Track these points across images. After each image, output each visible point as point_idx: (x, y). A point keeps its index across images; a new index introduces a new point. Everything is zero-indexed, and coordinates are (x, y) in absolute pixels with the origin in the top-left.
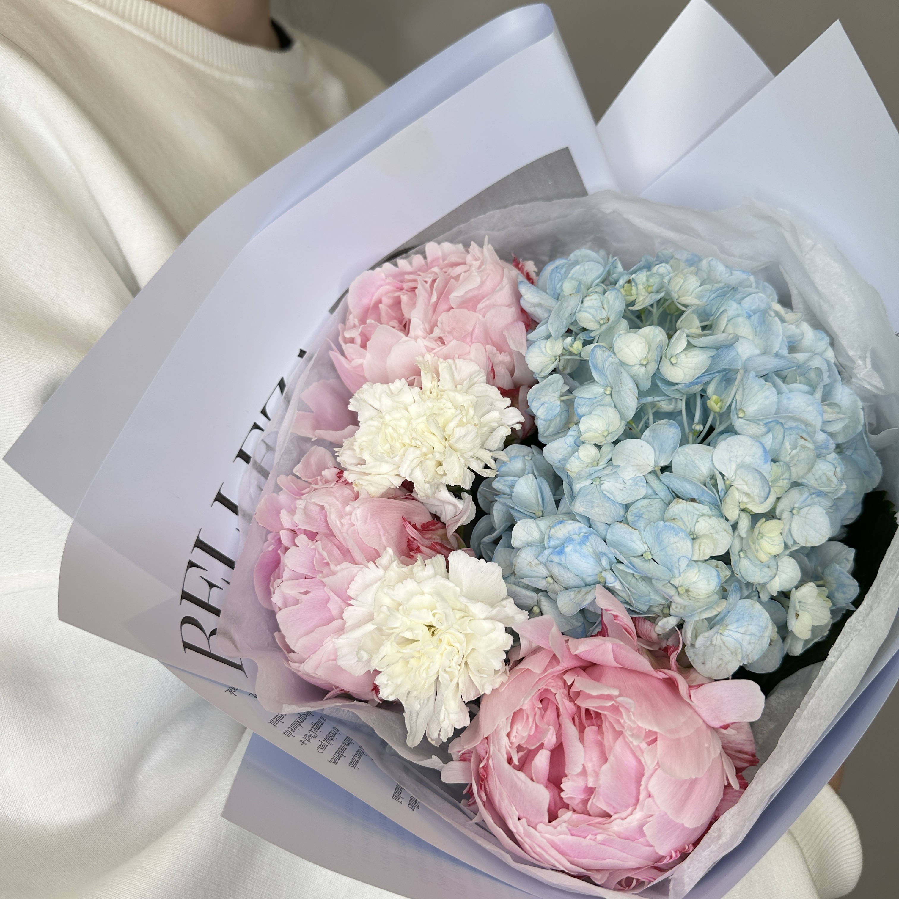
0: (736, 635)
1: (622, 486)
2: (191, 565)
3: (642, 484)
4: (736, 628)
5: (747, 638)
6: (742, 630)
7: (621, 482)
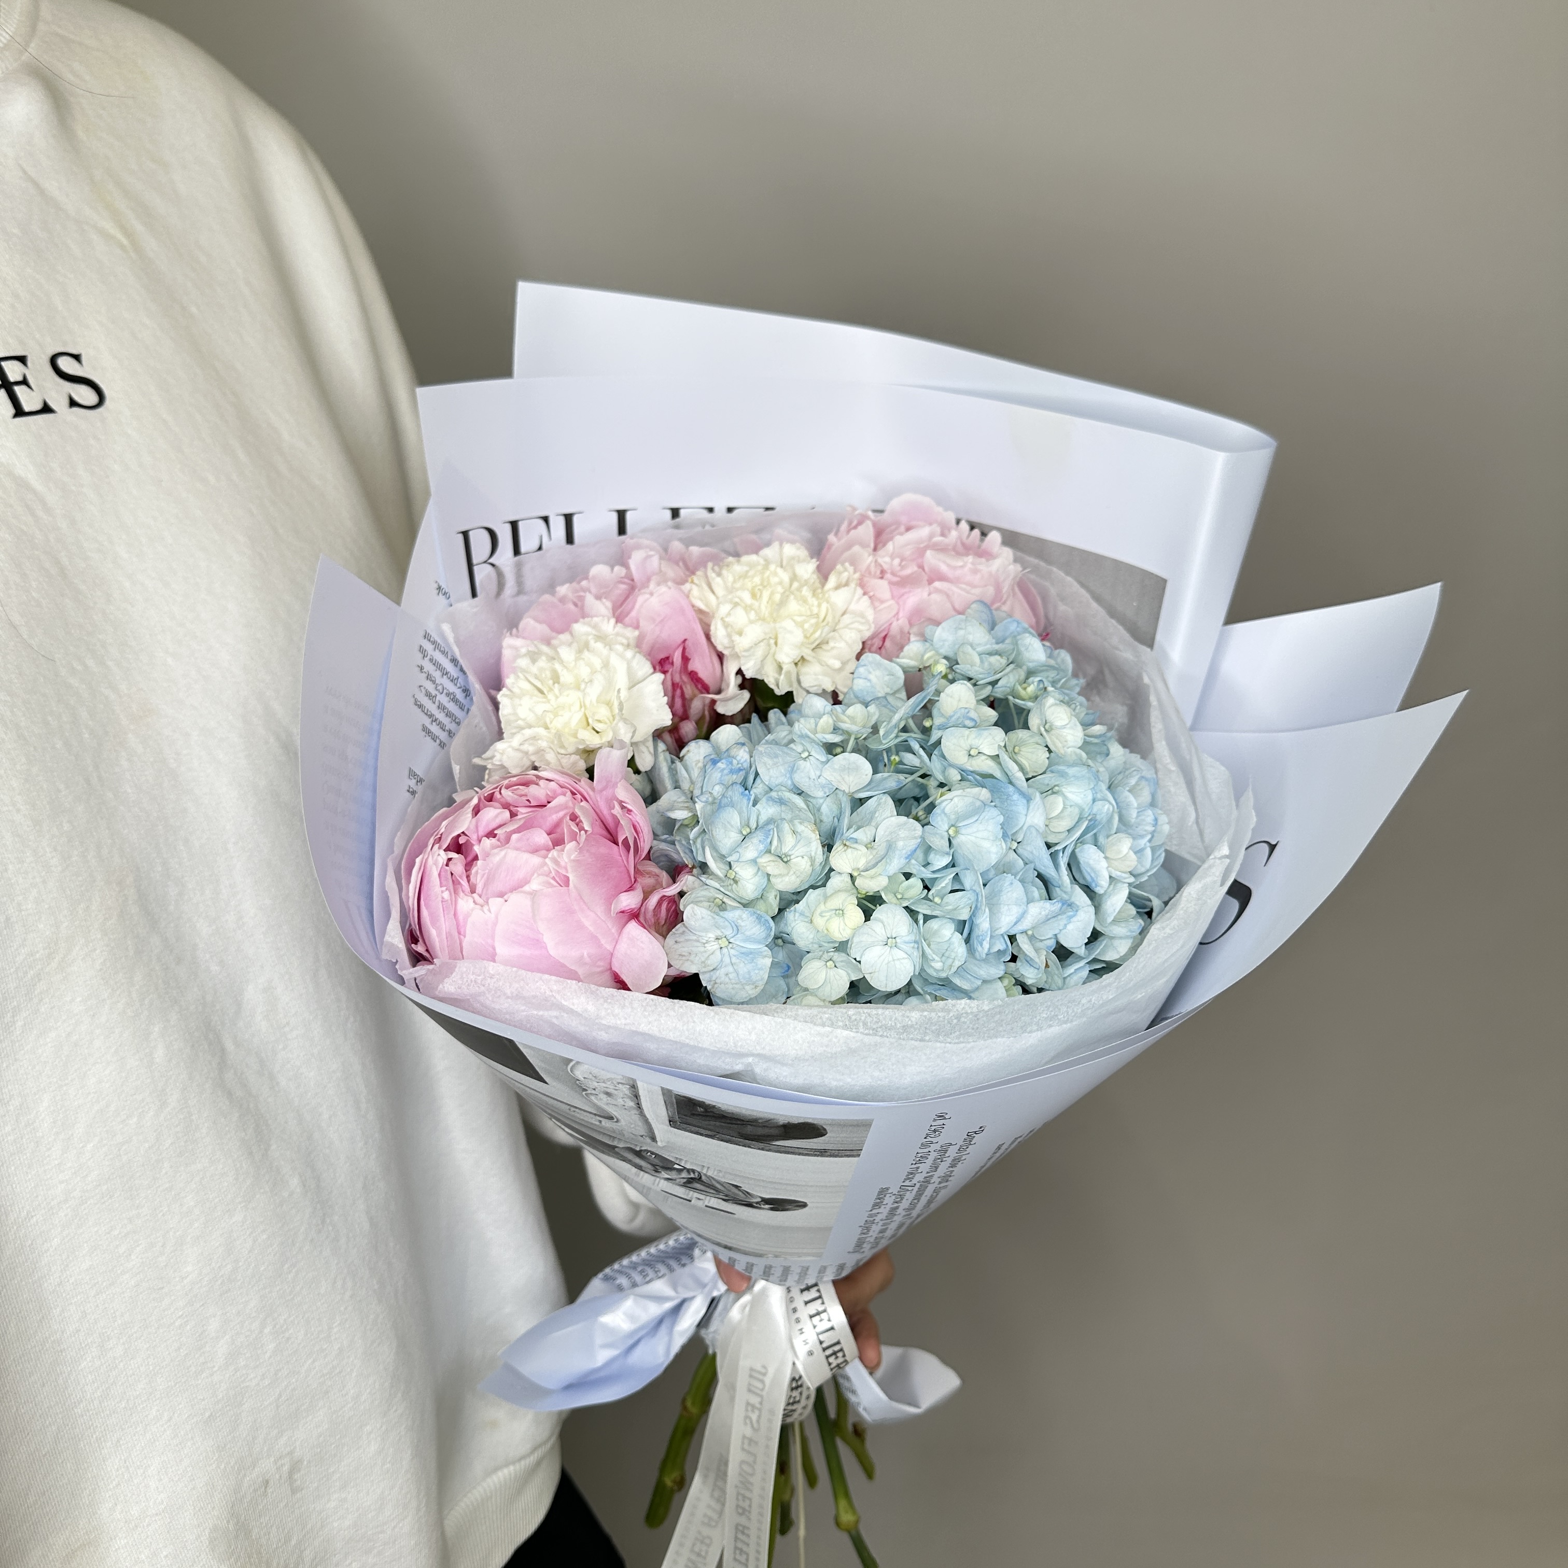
0: (727, 960)
1: (813, 776)
2: (546, 519)
3: (827, 790)
4: (735, 956)
5: (731, 969)
6: (734, 960)
7: (818, 773)
